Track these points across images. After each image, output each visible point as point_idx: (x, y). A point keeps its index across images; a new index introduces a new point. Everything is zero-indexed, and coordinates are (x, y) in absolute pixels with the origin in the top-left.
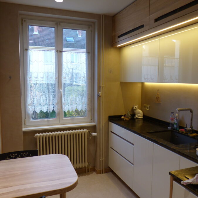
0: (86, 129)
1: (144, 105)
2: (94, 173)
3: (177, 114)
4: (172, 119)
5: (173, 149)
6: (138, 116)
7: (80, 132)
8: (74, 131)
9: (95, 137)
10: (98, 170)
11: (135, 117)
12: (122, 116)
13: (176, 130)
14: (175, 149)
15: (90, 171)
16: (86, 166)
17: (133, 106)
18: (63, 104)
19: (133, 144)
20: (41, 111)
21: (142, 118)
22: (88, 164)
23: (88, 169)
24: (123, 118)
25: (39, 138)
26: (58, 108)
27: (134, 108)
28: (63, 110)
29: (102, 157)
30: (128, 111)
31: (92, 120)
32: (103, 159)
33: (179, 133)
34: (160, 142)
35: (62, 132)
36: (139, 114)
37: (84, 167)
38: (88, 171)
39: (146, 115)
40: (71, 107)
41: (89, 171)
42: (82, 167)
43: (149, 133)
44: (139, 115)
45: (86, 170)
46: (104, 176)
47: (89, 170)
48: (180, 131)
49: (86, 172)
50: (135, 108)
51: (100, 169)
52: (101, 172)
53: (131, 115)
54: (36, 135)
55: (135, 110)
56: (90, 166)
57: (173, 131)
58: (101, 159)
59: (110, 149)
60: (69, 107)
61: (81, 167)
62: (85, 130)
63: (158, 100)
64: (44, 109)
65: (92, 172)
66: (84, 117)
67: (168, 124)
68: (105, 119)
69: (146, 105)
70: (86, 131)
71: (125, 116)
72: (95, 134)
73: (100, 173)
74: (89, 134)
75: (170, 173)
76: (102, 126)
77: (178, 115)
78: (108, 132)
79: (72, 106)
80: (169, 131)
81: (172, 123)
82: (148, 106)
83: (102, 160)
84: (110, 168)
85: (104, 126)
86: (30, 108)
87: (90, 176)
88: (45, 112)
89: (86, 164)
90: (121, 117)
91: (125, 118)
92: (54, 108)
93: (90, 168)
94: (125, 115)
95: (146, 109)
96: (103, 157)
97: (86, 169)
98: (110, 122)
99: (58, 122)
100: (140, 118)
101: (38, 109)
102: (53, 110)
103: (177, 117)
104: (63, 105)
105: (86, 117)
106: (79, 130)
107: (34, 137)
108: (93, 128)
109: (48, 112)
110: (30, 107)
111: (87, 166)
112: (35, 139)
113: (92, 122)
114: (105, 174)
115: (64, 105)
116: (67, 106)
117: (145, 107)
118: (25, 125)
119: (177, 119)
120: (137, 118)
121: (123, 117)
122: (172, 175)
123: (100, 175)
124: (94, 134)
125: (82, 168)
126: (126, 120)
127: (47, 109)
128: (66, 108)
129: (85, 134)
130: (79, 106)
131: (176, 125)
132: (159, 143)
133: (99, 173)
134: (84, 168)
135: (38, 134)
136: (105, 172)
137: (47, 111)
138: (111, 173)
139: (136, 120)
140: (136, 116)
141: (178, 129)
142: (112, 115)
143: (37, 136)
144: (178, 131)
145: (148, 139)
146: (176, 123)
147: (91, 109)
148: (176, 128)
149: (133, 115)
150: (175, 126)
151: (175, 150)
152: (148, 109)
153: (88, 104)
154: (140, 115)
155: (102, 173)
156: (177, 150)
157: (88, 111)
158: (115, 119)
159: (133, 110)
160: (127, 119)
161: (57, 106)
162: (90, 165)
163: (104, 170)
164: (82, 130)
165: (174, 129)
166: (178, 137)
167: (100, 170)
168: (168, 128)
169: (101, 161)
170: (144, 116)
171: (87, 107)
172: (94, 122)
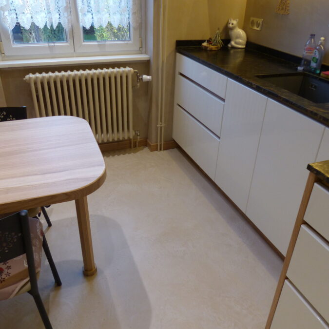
0: (130, 67)
1: (252, 19)
2: (146, 149)
3: (322, 38)
4: (310, 49)
5: (312, 112)
6: (236, 43)
7: (118, 72)
8: (105, 70)
9: (148, 83)
10: (153, 144)
11: (229, 46)
12: (204, 41)
13: (314, 72)
14: (315, 111)
15: (139, 146)
16: (131, 137)
17: (228, 22)
18: (79, 10)
19: (223, 100)
20: (33, 24)
21: (244, 47)
22: (134, 132)
23: (136, 142)
24: (205, 47)
25: (35, 84)
26: (68, 20)
27: (231, 25)
28: (81, 25)
29: (161, 121)
30: (218, 31)
31: (142, 48)
32: (163, 125)
33: (320, 80)
34: (284, 97)
35: (81, 72)
36: (239, 38)
37: (126, 138)
38: (135, 146)
39: (253, 40)
40: (98, 19)
41: (137, 146)
42: (124, 138)
43: (258, 77)
44: (238, 40)
45: (131, 144)
46: (164, 154)
47: (137, 144)
48: (322, 74)
49: (131, 147)
50: (233, 24)
51: (157, 142)
52: (159, 149)
53: (221, 40)
54: (27, 77)
55: (232, 29)
56: (139, 137)
57: (308, 75)
58: (159, 126)
59: (176, 108)
60: (93, 18)
61: (121, 139)
62: (128, 69)
63: (284, 7)
64: (40, 20)
65: (142, 147)
66: (126, 42)
67: (297, 60)
68: (168, 46)
69: (255, 19)
70: (129, 71)
71: (209, 41)
72: (149, 77)
73: (157, 150)
74: (137, 77)
75: (309, 167)
76: (163, 62)
77: (324, 40)
78: (173, 74)
79: (100, 16)
80: (300, 74)
81: (308, 58)
82: (260, 21)
83: (161, 127)
84: (174, 141)
85: (165, 61)
86: (7, 17)
87: (139, 154)
88: (41, 26)
89: (132, 134)
90: (201, 45)
91: (210, 47)
92: (60, 18)
93: (139, 140)
94: (210, 39)
95: (255, 28)
96: (163, 122)
97: (131, 142)
98: (178, 54)
99: (73, 51)
100: (240, 46)
101: (25, 20)
102: (60, 23)
103: (321, 44)
104: (80, 14)
105: (130, 42)
106: (116, 70)
107: (24, 80)
108: (145, 66)
109: (49, 27)
110: (6, 13)
111: (133, 137)
112: (27, 84)
113: (142, 53)
114: (165, 151)
115: (82, 12)
116: (89, 16)
117: (253, 23)
118: (3, 55)
119: (319, 50)
120: (233, 47)
121: (205, 44)
122: (315, 172)
123: (156, 152)
124: (146, 77)
125: (124, 140)
126: (211, 50)
127: (45, 20)
128: (86, 21)
129: (127, 77)
130: (115, 17)
131: (316, 63)
132: (280, 98)
133: (154, 149)
134: (126, 140)
135: (31, 75)
136: (166, 148)
137: (46, 26)
138: (175, 150)
139: (232, 51)
140: (233, 43)
141: (318, 72)
142: (184, 38)
143: (30, 78)
144: (319, 74)
145: (258, 89)
146: (317, 57)
147: (141, 24)
148: (316, 69)
149: (227, 40)
150: (313, 65)
151: (316, 114)
152: (258, 29)
153: (134, 13)
154: (241, 41)
155: (161, 150)
156: (320, 114)
157: (134, 28)
158: (188, 47)
159: (227, 30)
160: (214, 48)
161: (66, 14)
162: (138, 135)
163: (164, 144)
164: (122, 69)
165: (310, 71)
166: (315, 87)
167: (157, 145)
168: (297, 69)
169: (159, 129)
170: (248, 43)
171: (131, 20)
172: (146, 53)
